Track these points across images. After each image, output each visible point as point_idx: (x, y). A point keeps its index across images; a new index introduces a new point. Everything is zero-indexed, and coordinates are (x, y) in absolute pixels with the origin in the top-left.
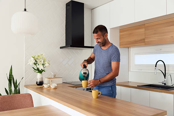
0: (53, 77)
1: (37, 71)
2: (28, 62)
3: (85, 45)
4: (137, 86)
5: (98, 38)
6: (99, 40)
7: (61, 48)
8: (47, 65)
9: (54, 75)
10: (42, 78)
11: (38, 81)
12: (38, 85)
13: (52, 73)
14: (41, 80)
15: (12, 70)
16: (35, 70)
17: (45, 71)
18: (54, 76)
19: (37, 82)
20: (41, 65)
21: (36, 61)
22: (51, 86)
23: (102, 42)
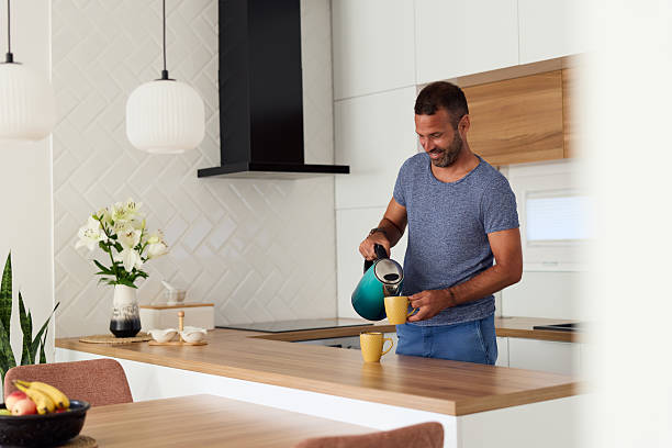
0: (171, 303)
1: (114, 278)
2: (79, 239)
3: (306, 162)
4: (535, 328)
5: (433, 134)
6: (438, 142)
7: (202, 173)
8: (154, 248)
9: (179, 294)
10: (135, 307)
11: (120, 318)
12: (118, 334)
13: (168, 287)
14: (130, 314)
15: (10, 272)
16: (106, 271)
17: (145, 276)
18: (180, 300)
19: (113, 324)
20: (133, 251)
21: (107, 233)
22: (184, 336)
23: (450, 148)
